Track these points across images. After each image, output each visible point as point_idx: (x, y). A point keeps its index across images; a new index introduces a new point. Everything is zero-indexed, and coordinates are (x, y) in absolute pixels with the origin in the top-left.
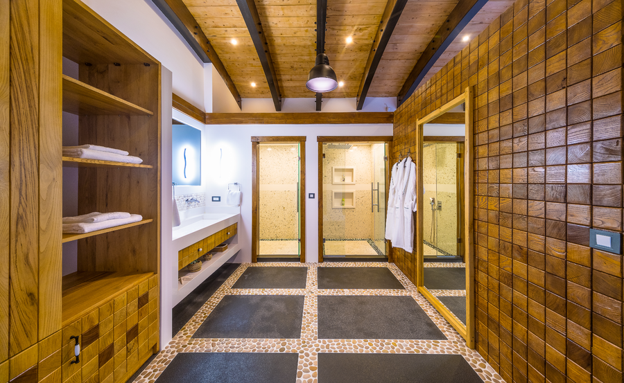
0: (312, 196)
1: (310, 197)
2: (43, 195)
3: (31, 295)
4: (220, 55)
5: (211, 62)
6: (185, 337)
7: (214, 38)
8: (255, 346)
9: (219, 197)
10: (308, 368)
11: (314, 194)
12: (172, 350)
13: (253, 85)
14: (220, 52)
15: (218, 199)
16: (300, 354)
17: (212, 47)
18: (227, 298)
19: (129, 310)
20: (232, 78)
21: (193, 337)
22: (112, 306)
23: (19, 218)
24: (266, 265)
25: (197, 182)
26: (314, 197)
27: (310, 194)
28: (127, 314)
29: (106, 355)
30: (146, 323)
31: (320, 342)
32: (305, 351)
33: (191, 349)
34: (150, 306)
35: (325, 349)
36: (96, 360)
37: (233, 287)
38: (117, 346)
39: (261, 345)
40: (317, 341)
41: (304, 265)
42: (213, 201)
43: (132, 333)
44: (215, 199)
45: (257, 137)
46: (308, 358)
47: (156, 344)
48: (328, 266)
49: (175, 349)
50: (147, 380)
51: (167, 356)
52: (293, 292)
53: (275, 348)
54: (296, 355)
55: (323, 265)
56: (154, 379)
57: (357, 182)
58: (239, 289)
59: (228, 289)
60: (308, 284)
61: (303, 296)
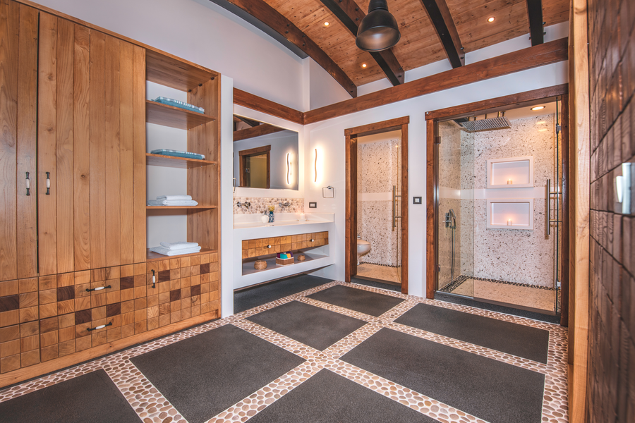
0: (417, 200)
1: (414, 203)
4: (319, 44)
5: (309, 55)
6: (241, 316)
7: (308, 28)
8: (278, 340)
9: (316, 203)
10: (303, 373)
11: (420, 198)
13: (364, 66)
14: (319, 40)
15: (314, 205)
16: (308, 361)
17: (309, 39)
18: (294, 303)
19: (193, 272)
20: (340, 65)
21: (246, 319)
22: (179, 260)
25: (296, 188)
26: (420, 203)
27: (414, 199)
28: (191, 274)
29: (175, 295)
30: (207, 288)
31: (337, 361)
32: (314, 362)
33: (238, 324)
34: (212, 277)
35: (336, 369)
36: (168, 294)
37: (307, 297)
38: (183, 293)
39: (284, 342)
40: (335, 360)
41: (403, 296)
42: (310, 207)
43: (196, 290)
44: (312, 205)
45: (351, 130)
46: (311, 367)
47: (217, 310)
48: (436, 305)
49: (229, 320)
50: (202, 330)
51: (222, 323)
52: (360, 316)
53: (292, 348)
54: (303, 360)
55: (430, 302)
56: (206, 331)
57: (537, 184)
58: (310, 299)
59: (301, 297)
60: (385, 315)
61: (366, 323)
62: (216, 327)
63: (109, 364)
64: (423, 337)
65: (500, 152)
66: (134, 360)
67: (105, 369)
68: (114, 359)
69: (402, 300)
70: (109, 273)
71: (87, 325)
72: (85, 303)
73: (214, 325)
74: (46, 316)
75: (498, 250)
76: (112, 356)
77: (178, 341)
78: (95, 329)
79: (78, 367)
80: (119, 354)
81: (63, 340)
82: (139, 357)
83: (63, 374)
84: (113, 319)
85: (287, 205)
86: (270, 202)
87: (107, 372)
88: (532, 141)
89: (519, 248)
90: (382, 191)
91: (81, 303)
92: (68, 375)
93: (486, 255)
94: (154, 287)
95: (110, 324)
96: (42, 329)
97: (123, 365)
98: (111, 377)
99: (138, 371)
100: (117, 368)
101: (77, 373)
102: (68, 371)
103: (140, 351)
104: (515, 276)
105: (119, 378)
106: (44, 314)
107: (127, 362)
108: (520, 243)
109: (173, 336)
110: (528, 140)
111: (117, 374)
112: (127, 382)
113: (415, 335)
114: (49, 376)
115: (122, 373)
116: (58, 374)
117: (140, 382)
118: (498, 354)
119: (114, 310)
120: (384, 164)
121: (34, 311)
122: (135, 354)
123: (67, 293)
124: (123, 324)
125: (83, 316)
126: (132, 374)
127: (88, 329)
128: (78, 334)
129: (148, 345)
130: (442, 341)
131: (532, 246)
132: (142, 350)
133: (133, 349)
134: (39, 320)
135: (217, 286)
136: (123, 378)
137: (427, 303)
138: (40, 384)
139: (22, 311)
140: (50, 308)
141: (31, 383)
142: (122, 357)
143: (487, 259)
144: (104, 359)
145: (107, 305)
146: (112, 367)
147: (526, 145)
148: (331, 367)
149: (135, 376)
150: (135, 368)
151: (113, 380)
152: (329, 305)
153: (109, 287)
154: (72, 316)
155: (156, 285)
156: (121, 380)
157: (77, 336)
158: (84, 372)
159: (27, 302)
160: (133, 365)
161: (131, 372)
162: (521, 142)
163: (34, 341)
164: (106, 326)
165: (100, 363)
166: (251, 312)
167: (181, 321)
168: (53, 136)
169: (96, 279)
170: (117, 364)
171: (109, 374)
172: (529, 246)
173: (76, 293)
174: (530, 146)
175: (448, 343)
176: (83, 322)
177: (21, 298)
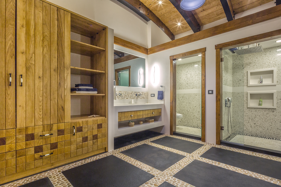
0: (210, 92)
1: (209, 93)
2: (65, 78)
3: (62, 107)
4: (156, 14)
5: (150, 20)
6: (118, 151)
7: (150, 6)
8: (138, 164)
9: (154, 94)
10: (154, 184)
11: (212, 91)
12: (111, 153)
13: (179, 24)
14: (156, 12)
15: (153, 95)
16: (155, 177)
17: (151, 11)
18: (145, 145)
19: (94, 127)
20: (167, 25)
21: (120, 152)
22: (87, 122)
23: (60, 83)
24: (177, 138)
25: (144, 86)
26: (212, 93)
27: (209, 91)
28: (93, 129)
29: (85, 139)
30: (101, 136)
31: (172, 178)
32: (159, 177)
33: (116, 155)
34: (103, 130)
35: (172, 182)
36: (81, 139)
37: (151, 142)
38: (89, 139)
39: (141, 166)
40: (171, 177)
41: (203, 143)
42: (151, 96)
43: (95, 137)
44: (152, 95)
45: (173, 56)
46: (158, 180)
47: (106, 148)
48: (222, 148)
49: (112, 153)
50: (98, 158)
51: (108, 154)
52: (181, 153)
53: (146, 169)
54: (153, 176)
55: (219, 147)
56: (100, 158)
57: (278, 83)
58: (153, 143)
59: (148, 142)
60: (194, 152)
61: (185, 157)
62: (105, 156)
63: (51, 174)
64: (219, 166)
65: (255, 66)
66: (63, 172)
67: (49, 177)
68: (53, 172)
69: (202, 145)
70: (52, 127)
71: (40, 154)
72: (40, 143)
73: (104, 156)
74: (20, 149)
75: (255, 119)
76: (53, 170)
77: (86, 163)
78: (44, 156)
79: (35, 176)
80: (56, 169)
81: (28, 161)
82: (66, 171)
83: (28, 179)
84: (53, 151)
85: (139, 95)
86: (131, 93)
87: (50, 179)
88: (275, 60)
89: (267, 119)
90: (188, 89)
91: (37, 142)
92: (30, 180)
93: (248, 122)
94: (74, 135)
95: (52, 153)
96: (18, 156)
97: (58, 175)
98: (52, 182)
99: (66, 179)
100: (55, 177)
101: (34, 179)
102: (30, 177)
103: (67, 168)
104: (265, 134)
105: (56, 182)
106: (18, 148)
107: (60, 174)
108: (268, 115)
109: (84, 160)
110: (272, 59)
111: (55, 180)
112: (60, 185)
113: (214, 164)
114: (20, 180)
115: (57, 180)
116: (25, 179)
117: (66, 185)
118: (266, 178)
119: (54, 146)
120: (189, 75)
121: (13, 146)
122: (65, 170)
123: (30, 137)
124: (59, 153)
125: (38, 149)
126: (62, 180)
127: (41, 156)
128: (36, 159)
129: (71, 165)
130: (230, 168)
131: (275, 117)
132: (68, 168)
133: (63, 167)
134: (16, 151)
135: (106, 135)
136: (58, 183)
137: (217, 147)
138: (15, 185)
139: (7, 146)
140: (22, 144)
141: (10, 184)
142: (58, 171)
143: (248, 124)
144: (49, 171)
145: (50, 144)
146: (53, 176)
147: (271, 62)
148: (169, 181)
149: (64, 182)
150: (64, 177)
151: (53, 183)
152: (163, 146)
153: (52, 134)
154: (33, 149)
155: (76, 134)
156: (57, 184)
157: (35, 159)
158: (38, 178)
159: (10, 141)
160: (63, 175)
161: (62, 179)
162: (268, 60)
163: (13, 161)
164: (50, 154)
165: (47, 173)
166: (123, 149)
167: (88, 153)
168: (24, 56)
169: (45, 130)
170: (55, 175)
171: (51, 180)
172: (273, 117)
173: (35, 137)
174: (274, 63)
175: (234, 170)
176: (38, 152)
177: (7, 139)
